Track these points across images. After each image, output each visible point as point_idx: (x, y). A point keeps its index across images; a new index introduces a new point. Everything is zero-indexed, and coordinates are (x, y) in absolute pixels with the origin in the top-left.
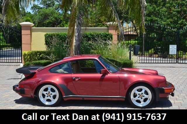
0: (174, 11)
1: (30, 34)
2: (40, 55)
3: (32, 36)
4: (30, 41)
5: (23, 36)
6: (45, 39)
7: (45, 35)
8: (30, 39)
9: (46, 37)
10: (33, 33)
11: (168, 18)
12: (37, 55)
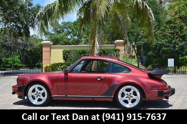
0: (168, 33)
1: (49, 51)
2: (61, 66)
3: (51, 52)
4: (49, 57)
5: (43, 53)
6: (63, 54)
7: (63, 51)
8: (49, 55)
9: (64, 53)
10: (52, 50)
11: (163, 39)
12: (59, 66)
